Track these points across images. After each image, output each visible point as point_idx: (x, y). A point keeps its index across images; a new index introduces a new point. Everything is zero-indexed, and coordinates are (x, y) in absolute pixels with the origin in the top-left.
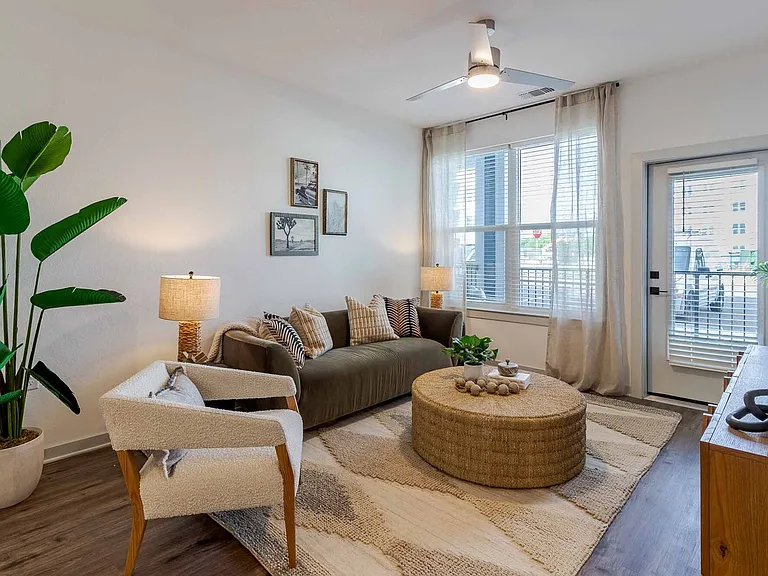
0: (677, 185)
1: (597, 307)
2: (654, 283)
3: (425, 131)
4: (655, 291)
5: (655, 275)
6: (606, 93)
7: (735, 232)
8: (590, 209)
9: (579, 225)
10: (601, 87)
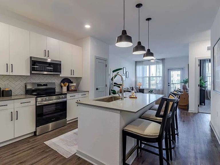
0: (171, 72)
1: (162, 88)
2: (169, 84)
3: (136, 62)
4: (169, 85)
5: (169, 83)
6: (163, 60)
7: (178, 76)
8: (161, 75)
9: (160, 77)
10: (162, 59)
